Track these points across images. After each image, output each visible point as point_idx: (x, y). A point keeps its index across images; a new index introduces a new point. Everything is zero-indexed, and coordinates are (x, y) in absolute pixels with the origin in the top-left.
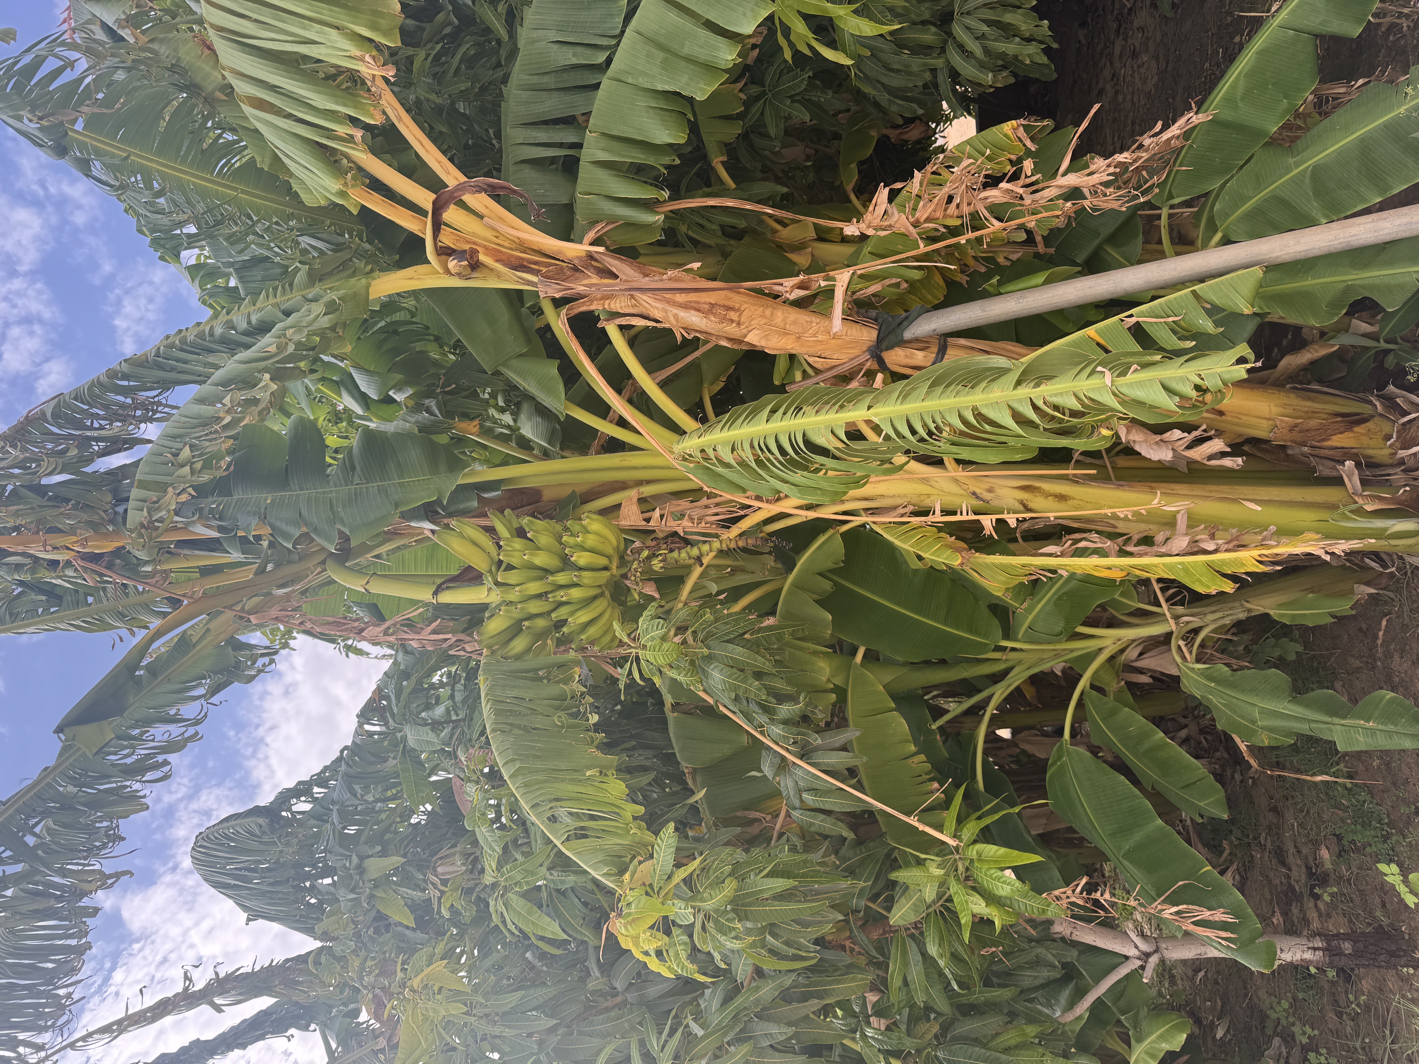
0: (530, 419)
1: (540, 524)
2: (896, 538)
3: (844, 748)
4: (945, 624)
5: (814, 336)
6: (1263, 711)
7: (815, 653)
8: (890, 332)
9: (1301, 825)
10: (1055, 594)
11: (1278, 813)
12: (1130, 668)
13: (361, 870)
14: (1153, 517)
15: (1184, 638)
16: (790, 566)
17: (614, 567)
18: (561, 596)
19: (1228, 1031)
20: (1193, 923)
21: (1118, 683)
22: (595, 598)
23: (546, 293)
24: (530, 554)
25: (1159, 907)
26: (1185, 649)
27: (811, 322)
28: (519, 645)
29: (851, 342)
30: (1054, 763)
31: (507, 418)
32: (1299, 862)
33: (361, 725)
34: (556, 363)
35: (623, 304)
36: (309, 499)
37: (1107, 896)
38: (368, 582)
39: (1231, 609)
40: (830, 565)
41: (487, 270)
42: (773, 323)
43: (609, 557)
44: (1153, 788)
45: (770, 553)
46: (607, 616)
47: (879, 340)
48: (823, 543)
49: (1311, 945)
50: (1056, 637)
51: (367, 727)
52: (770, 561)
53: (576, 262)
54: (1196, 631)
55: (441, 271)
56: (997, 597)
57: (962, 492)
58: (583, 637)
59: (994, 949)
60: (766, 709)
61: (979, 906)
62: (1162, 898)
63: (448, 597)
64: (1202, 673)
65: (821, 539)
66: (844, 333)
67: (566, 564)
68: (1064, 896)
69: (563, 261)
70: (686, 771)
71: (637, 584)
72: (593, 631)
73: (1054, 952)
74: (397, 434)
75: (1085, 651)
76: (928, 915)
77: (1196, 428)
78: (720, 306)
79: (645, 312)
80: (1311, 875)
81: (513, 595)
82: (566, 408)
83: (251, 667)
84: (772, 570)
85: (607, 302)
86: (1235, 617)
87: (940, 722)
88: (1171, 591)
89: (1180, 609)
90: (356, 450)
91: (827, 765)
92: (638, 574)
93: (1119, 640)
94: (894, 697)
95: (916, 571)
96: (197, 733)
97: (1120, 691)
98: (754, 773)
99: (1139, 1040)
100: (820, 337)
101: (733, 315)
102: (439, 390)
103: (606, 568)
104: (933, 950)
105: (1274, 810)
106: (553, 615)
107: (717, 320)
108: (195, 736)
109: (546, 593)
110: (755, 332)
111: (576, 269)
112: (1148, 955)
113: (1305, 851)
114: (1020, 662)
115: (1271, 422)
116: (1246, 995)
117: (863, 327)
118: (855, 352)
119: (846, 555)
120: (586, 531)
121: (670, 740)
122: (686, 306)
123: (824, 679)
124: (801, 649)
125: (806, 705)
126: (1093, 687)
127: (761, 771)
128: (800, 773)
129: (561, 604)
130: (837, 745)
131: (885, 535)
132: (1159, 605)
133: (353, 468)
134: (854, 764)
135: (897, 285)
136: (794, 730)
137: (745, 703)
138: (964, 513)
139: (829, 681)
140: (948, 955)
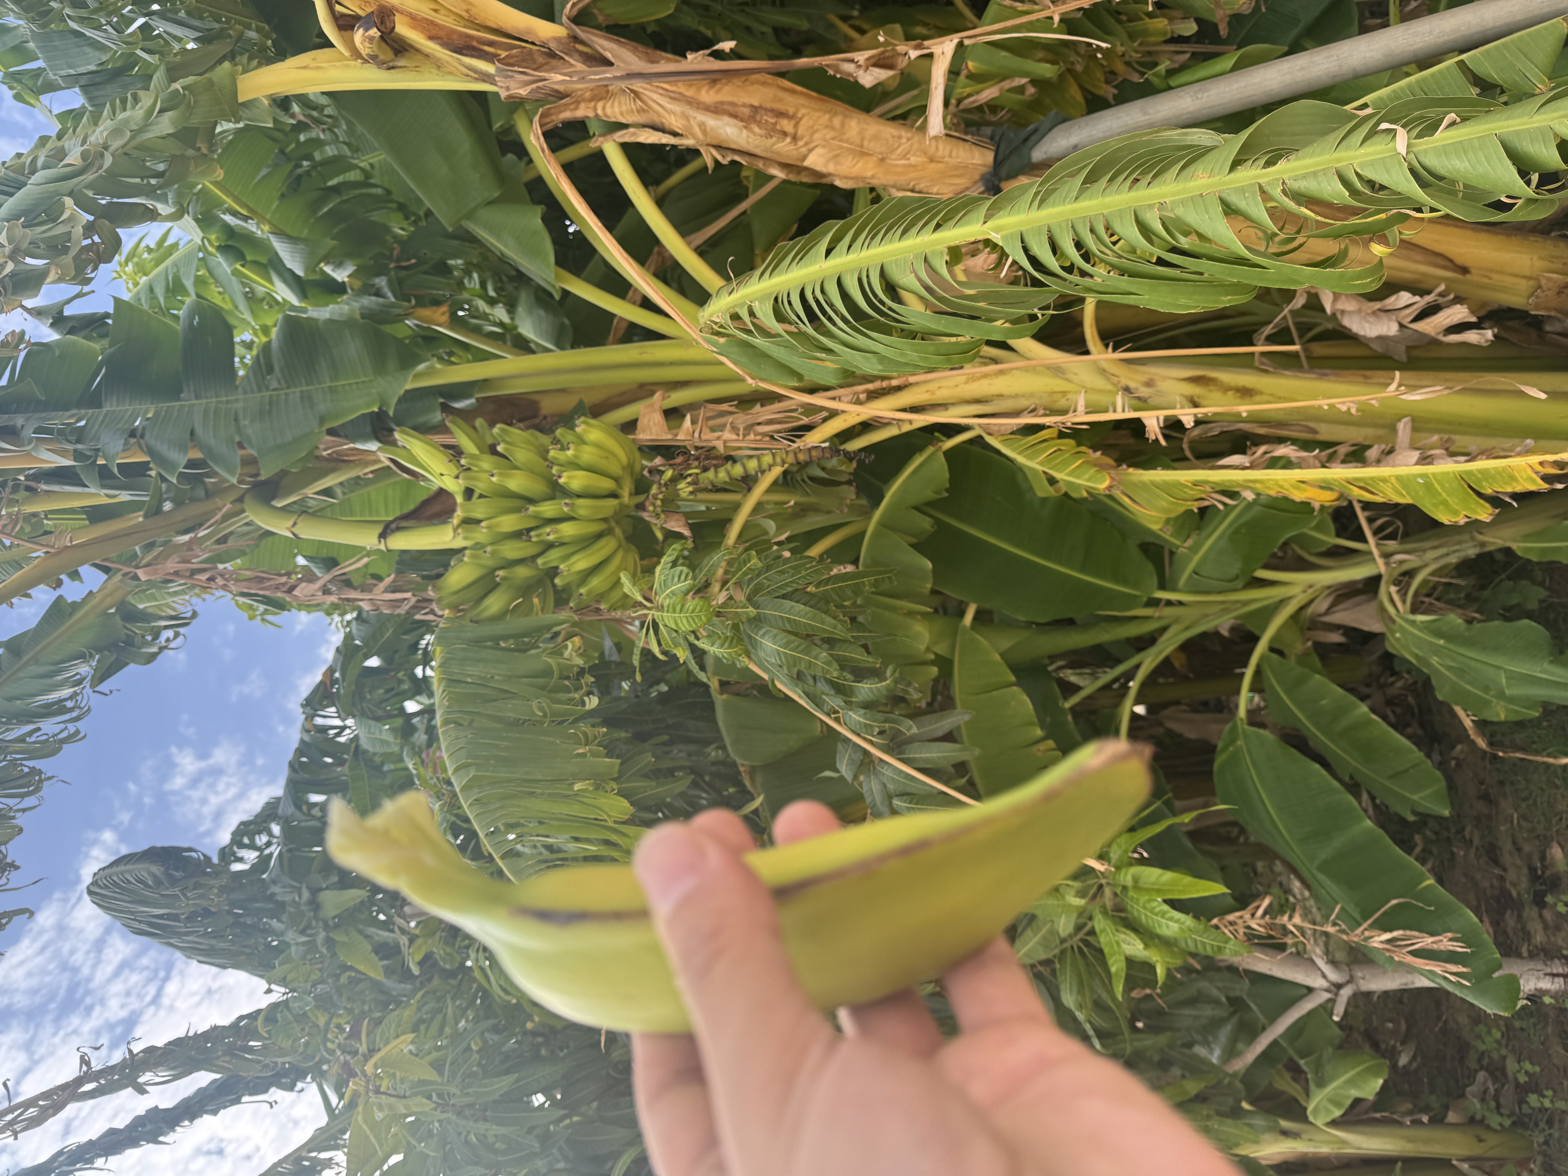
0: (530, 312)
1: (517, 433)
2: (1020, 453)
3: (949, 737)
4: (1083, 571)
5: (904, 157)
6: (1512, 676)
7: (911, 614)
8: (1011, 153)
9: (1524, 817)
10: (1230, 525)
11: (1490, 802)
12: (1315, 624)
13: (315, 905)
14: (1367, 418)
15: (1396, 582)
16: (876, 499)
17: (626, 493)
18: (550, 534)
19: (1414, 1058)
20: (1411, 953)
21: (1304, 643)
22: (599, 536)
23: (508, 89)
24: (501, 474)
25: (1367, 934)
26: (1396, 598)
27: (900, 137)
28: (494, 604)
29: (957, 167)
30: (1225, 748)
31: (500, 313)
32: (1519, 862)
33: (310, 718)
34: (539, 210)
35: (624, 108)
36: (206, 411)
37: (1297, 920)
38: (295, 524)
39: (1459, 543)
40: (929, 495)
41: (419, 57)
42: (845, 137)
43: (616, 479)
44: (1351, 777)
45: (849, 483)
46: (616, 561)
47: (998, 163)
48: (921, 466)
49: (1549, 970)
50: (1230, 584)
51: (319, 721)
52: (849, 493)
53: (553, 45)
54: (1410, 574)
55: (347, 54)
56: (1152, 533)
57: (1110, 387)
58: (583, 591)
59: (1148, 991)
60: (839, 689)
61: (1135, 947)
62: (1369, 922)
63: (401, 542)
64: (1426, 627)
65: (918, 460)
66: (947, 153)
67: (556, 491)
68: (1240, 922)
69: (533, 43)
70: (742, 769)
71: (657, 516)
72: (596, 583)
73: (1219, 984)
74: (331, 321)
75: (1265, 603)
76: (1063, 952)
77: (1429, 293)
78: (766, 110)
79: (656, 119)
80: (1534, 877)
81: (481, 534)
82: (558, 277)
83: (149, 644)
84: (851, 507)
85: (600, 105)
86: (1462, 554)
87: (1075, 700)
88: (1379, 522)
89: (1392, 545)
90: (275, 345)
91: (926, 760)
92: (659, 502)
93: (1311, 586)
94: (1014, 668)
95: (1044, 500)
96: (77, 732)
97: (1306, 654)
98: (828, 774)
99: (1321, 1084)
100: (913, 160)
101: (786, 125)
102: (392, 265)
103: (614, 495)
104: (1069, 999)
105: (1486, 797)
106: (540, 561)
107: (763, 132)
108: (73, 737)
109: (529, 530)
110: (819, 151)
111: (551, 55)
112: (1339, 986)
113: (1527, 848)
114: (1177, 620)
115: (1532, 283)
116: (1439, 1018)
117: (974, 147)
118: (963, 182)
119: (951, 480)
120: (581, 441)
121: (718, 731)
122: (716, 110)
123: (922, 647)
124: (893, 609)
125: (896, 682)
126: (1272, 649)
127: (837, 771)
128: (888, 773)
129: (550, 546)
130: (940, 733)
131: (1005, 450)
132: (1364, 540)
133: (270, 370)
134: (962, 759)
135: (1021, 89)
136: (880, 716)
137: (811, 682)
138: (1119, 408)
139: (928, 649)
140: (1089, 1005)
